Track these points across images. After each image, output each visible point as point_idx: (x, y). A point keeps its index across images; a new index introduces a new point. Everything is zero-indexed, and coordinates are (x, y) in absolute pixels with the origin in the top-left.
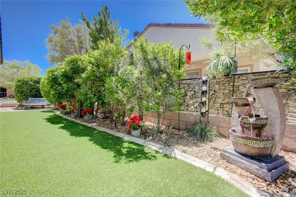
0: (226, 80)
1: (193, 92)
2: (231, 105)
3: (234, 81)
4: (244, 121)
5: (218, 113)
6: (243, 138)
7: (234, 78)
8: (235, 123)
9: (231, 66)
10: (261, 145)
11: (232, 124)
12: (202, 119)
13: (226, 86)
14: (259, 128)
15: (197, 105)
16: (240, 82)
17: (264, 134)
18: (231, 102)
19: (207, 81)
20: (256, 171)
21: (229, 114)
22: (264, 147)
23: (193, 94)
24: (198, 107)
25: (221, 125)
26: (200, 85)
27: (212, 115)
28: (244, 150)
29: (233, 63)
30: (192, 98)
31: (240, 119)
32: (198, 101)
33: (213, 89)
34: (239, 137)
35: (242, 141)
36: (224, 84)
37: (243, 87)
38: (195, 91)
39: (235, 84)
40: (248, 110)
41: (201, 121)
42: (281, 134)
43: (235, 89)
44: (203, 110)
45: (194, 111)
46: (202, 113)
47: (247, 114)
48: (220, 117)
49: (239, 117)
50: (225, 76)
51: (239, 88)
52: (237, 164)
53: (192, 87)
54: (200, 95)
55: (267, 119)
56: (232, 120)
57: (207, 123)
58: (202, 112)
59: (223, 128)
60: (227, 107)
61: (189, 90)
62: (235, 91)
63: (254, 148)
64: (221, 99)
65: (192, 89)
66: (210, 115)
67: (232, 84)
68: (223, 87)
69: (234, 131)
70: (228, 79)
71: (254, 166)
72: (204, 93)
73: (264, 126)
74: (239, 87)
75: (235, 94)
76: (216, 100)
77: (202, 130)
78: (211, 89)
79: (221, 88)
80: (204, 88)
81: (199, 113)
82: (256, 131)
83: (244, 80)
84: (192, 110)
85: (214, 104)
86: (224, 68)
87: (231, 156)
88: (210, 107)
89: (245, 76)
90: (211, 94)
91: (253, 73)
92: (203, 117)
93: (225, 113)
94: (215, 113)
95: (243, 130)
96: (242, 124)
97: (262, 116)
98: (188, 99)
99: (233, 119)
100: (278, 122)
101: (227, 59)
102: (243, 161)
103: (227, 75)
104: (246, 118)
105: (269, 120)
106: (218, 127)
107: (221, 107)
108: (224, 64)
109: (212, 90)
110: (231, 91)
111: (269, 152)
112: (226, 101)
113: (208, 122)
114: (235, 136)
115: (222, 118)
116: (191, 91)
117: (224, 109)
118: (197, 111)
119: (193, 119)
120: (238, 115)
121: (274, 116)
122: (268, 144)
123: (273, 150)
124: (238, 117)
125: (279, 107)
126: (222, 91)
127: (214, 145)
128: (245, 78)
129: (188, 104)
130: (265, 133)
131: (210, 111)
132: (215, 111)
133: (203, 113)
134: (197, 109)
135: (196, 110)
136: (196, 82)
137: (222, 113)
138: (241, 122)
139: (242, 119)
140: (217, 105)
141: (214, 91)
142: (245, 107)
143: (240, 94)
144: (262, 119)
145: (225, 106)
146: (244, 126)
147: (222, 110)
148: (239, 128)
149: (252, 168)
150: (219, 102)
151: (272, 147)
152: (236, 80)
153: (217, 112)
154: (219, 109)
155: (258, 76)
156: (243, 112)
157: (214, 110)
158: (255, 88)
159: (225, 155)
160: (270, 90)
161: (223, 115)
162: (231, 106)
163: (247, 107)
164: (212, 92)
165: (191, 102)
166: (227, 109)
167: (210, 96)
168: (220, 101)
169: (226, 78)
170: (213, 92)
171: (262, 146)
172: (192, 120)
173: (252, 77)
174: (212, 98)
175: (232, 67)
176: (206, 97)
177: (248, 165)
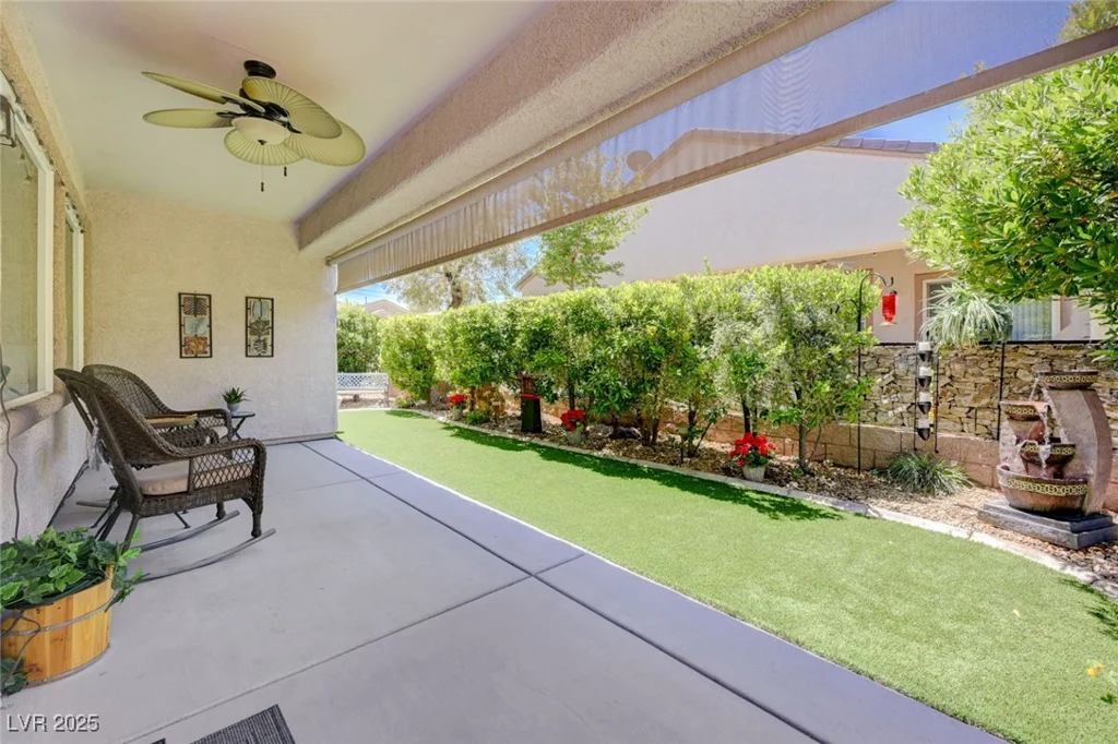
0: (982, 352)
1: (888, 378)
2: (997, 411)
3: (1003, 357)
4: (1028, 449)
5: (963, 431)
6: (1027, 479)
7: (1003, 349)
8: (1009, 455)
9: (997, 326)
10: (1061, 491)
11: (1002, 456)
12: (920, 443)
13: (982, 366)
14: (1059, 464)
15: (901, 409)
16: (1019, 361)
17: (1069, 473)
18: (996, 406)
19: (931, 352)
20: (1051, 535)
21: (991, 434)
22: (1067, 496)
23: (890, 380)
24: (905, 415)
25: (970, 457)
26: (912, 362)
27: (946, 435)
28: (1029, 502)
29: (1002, 320)
30: (888, 391)
31: (1020, 446)
32: (906, 400)
33: (948, 373)
34: (1018, 478)
35: (1025, 486)
36: (976, 363)
37: (1027, 372)
38: (895, 375)
39: (1006, 364)
40: (1036, 430)
41: (915, 449)
42: (1100, 474)
43: (1006, 375)
44: (924, 423)
45: (896, 425)
46: (920, 431)
47: (1034, 435)
48: (967, 440)
49: (1018, 442)
50: (981, 343)
51: (1018, 374)
52: (1015, 528)
53: (888, 364)
54: (911, 385)
55: (1073, 446)
56: (1001, 447)
57: (934, 453)
58: (920, 427)
59: (976, 467)
60: (987, 418)
61: (879, 370)
62: (1006, 381)
63: (1048, 497)
64: (971, 397)
65: (887, 370)
66: (940, 435)
67: (998, 363)
68: (976, 370)
69: (1007, 468)
70: (988, 352)
71: (1048, 527)
72: (923, 382)
73: (1068, 458)
74: (1016, 373)
75: (1007, 387)
76: (957, 398)
77: (923, 470)
78: (941, 371)
79: (970, 371)
80: (925, 370)
81: (910, 430)
82: (1052, 469)
83: (1029, 355)
84: (890, 422)
85: (950, 407)
86: (978, 330)
87: (1001, 515)
88: (939, 414)
89: (1031, 346)
90: (941, 384)
91: (1052, 342)
92: (923, 438)
93: (981, 430)
94: (955, 431)
95: (1026, 467)
96: (1023, 455)
97: (1065, 441)
98: (876, 393)
99: (1004, 444)
100: (1093, 451)
101: (984, 310)
102: (1027, 521)
103: (985, 343)
104: (1031, 444)
105: (1078, 448)
106: (964, 463)
107: (968, 417)
108: (978, 321)
109: (944, 374)
110: (994, 381)
111: (1077, 504)
112: (984, 402)
113: (937, 452)
114: (1009, 477)
115: (973, 443)
116: (883, 374)
117: (978, 421)
118: (903, 425)
119: (893, 443)
120: (1016, 438)
121: (1085, 441)
122: (1075, 490)
123: (1086, 502)
124: (1014, 442)
125: (1096, 426)
126: (972, 379)
127: (956, 499)
128: (1032, 353)
129: (876, 406)
130: (1071, 470)
131: (941, 424)
132: (954, 426)
133: (922, 429)
134: (903, 418)
135: (900, 422)
136: (899, 352)
137: (972, 428)
138: (1022, 451)
139: (1024, 446)
140: (961, 412)
141: (951, 377)
142: (1029, 423)
143: (1020, 388)
144: (1065, 446)
145: (979, 413)
146: (1030, 460)
147: (972, 424)
148: (1017, 465)
149: (1044, 531)
150: (963, 403)
151: (1084, 496)
152: (1009, 356)
153: (959, 427)
154: (965, 420)
155: (1064, 348)
156: (1025, 432)
157: (952, 423)
158: (1052, 388)
159: (989, 515)
160: (1078, 396)
161: (977, 435)
162: (996, 416)
163: (1035, 424)
164: (944, 380)
165: (885, 402)
166: (987, 422)
167: (940, 390)
168: (967, 401)
169: (982, 349)
170: (948, 380)
171: (1064, 494)
172: (891, 445)
173: (1048, 350)
174: (944, 393)
175: (1000, 329)
176: (927, 391)
177: (1035, 527)
